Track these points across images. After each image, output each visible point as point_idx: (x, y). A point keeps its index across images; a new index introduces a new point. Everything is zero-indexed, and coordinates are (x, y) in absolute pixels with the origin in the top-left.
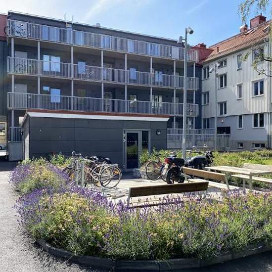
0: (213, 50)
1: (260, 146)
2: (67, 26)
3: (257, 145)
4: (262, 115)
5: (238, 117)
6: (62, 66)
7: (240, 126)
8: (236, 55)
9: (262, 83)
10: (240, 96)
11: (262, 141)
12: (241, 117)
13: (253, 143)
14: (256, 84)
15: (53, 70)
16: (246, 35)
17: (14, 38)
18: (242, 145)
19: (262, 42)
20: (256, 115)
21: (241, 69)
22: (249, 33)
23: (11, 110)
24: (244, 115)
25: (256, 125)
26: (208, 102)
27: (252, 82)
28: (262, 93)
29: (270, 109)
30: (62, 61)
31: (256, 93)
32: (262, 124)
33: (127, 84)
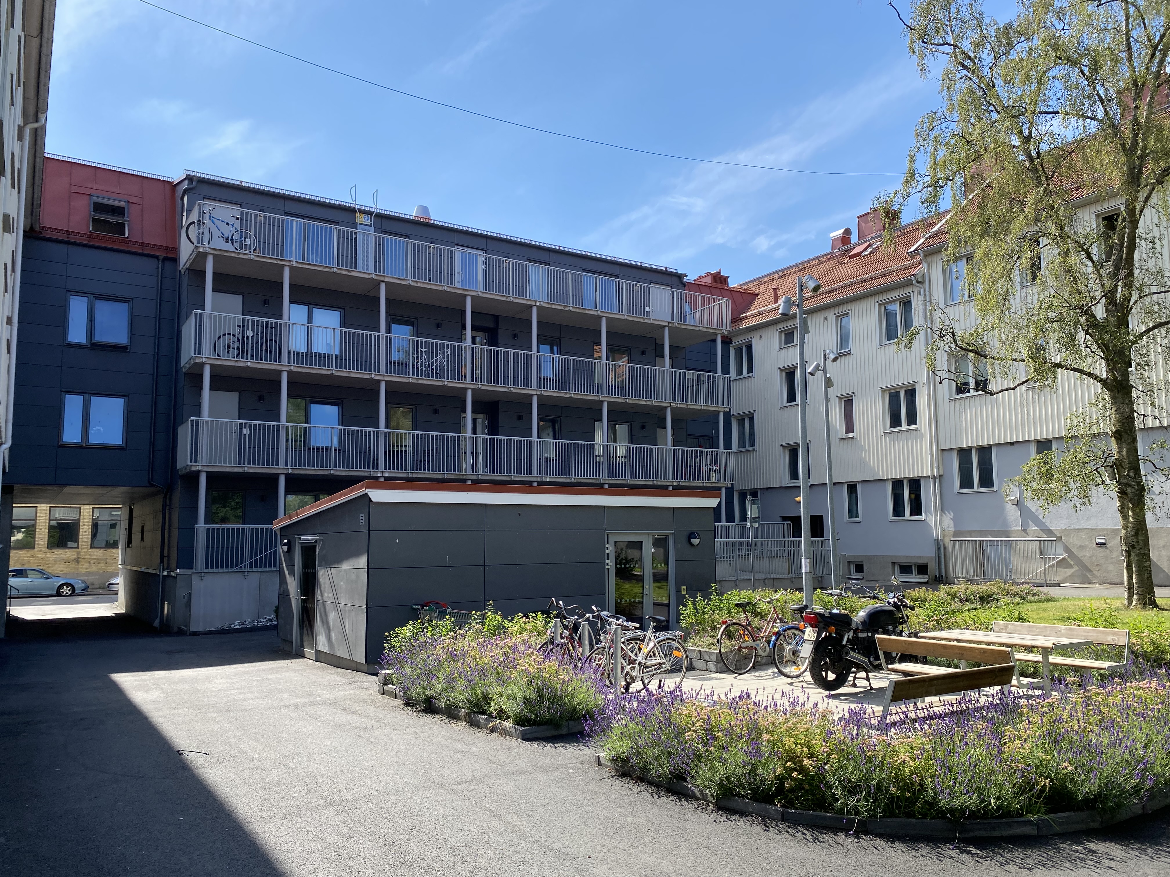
0: (758, 295)
1: (914, 570)
2: (358, 221)
3: (905, 569)
4: (915, 484)
5: (846, 487)
6: (345, 339)
7: (853, 513)
8: (831, 316)
9: (911, 393)
10: (849, 428)
11: (920, 557)
12: (852, 488)
13: (893, 563)
14: (893, 397)
15: (319, 348)
16: (851, 257)
17: (215, 256)
18: (859, 568)
19: (908, 283)
20: (897, 484)
21: (849, 353)
22: (859, 254)
23: (198, 473)
24: (861, 481)
25: (898, 510)
26: (752, 444)
27: (884, 390)
28: (912, 419)
29: (938, 467)
30: (344, 323)
31: (895, 421)
32: (917, 509)
33: (539, 393)
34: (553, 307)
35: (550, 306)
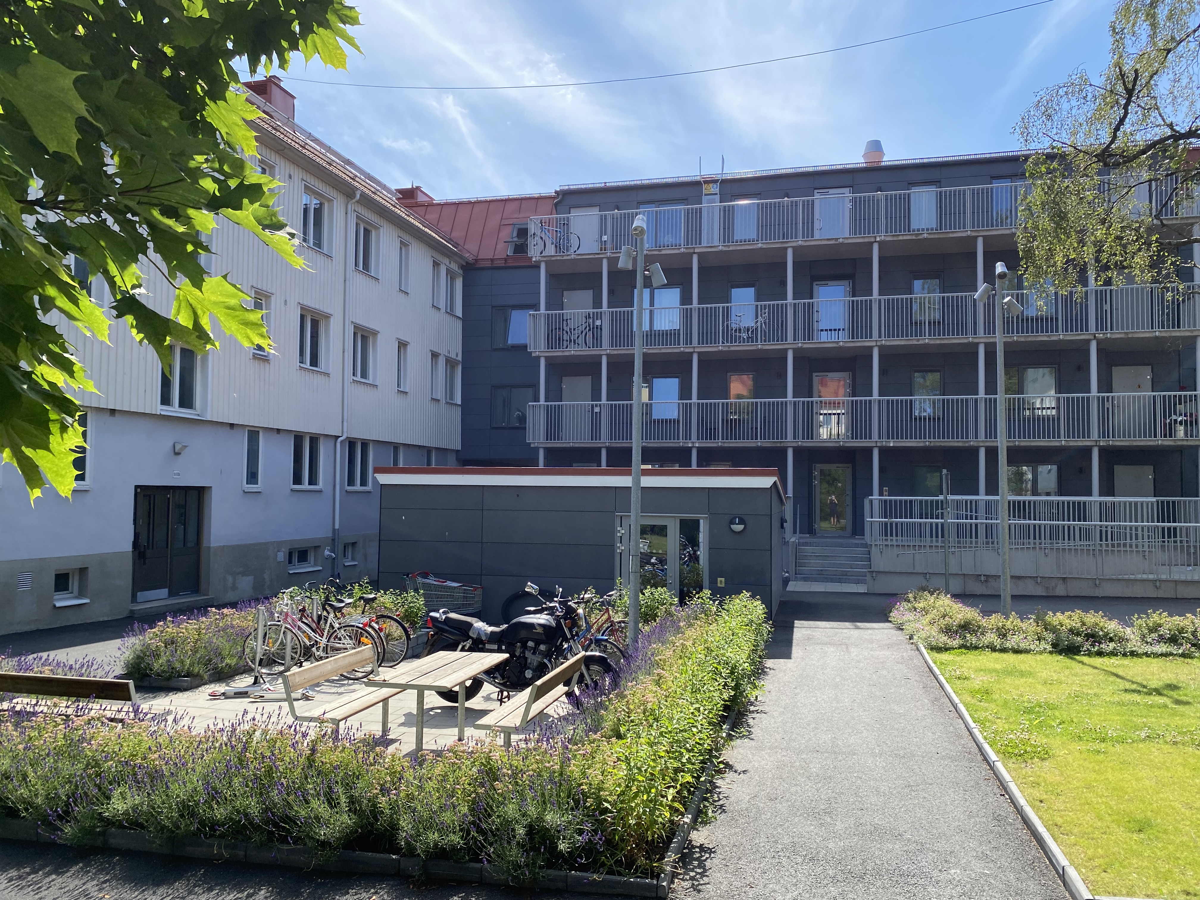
2: (706, 192)
17: (546, 262)
23: (538, 449)
33: (879, 344)
34: (901, 238)
35: (895, 239)
